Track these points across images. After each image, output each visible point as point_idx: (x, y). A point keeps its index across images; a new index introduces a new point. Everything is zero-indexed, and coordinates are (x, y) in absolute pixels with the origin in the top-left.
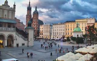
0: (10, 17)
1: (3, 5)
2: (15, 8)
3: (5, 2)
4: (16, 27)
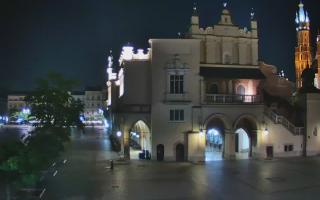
2: (254, 29)
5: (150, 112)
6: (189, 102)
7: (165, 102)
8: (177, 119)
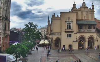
0: (90, 19)
1: (81, 7)
2: (93, 8)
3: (83, 4)
4: (97, 28)
5: (61, 35)
6: (73, 32)
7: (65, 32)
8: (69, 37)
